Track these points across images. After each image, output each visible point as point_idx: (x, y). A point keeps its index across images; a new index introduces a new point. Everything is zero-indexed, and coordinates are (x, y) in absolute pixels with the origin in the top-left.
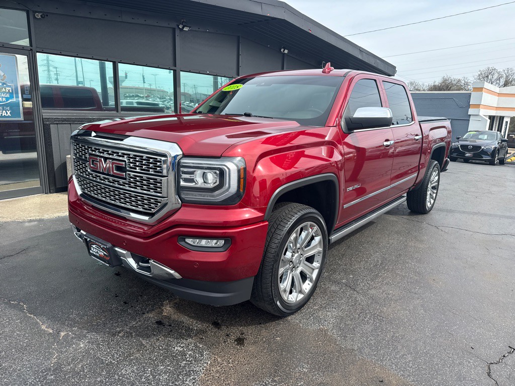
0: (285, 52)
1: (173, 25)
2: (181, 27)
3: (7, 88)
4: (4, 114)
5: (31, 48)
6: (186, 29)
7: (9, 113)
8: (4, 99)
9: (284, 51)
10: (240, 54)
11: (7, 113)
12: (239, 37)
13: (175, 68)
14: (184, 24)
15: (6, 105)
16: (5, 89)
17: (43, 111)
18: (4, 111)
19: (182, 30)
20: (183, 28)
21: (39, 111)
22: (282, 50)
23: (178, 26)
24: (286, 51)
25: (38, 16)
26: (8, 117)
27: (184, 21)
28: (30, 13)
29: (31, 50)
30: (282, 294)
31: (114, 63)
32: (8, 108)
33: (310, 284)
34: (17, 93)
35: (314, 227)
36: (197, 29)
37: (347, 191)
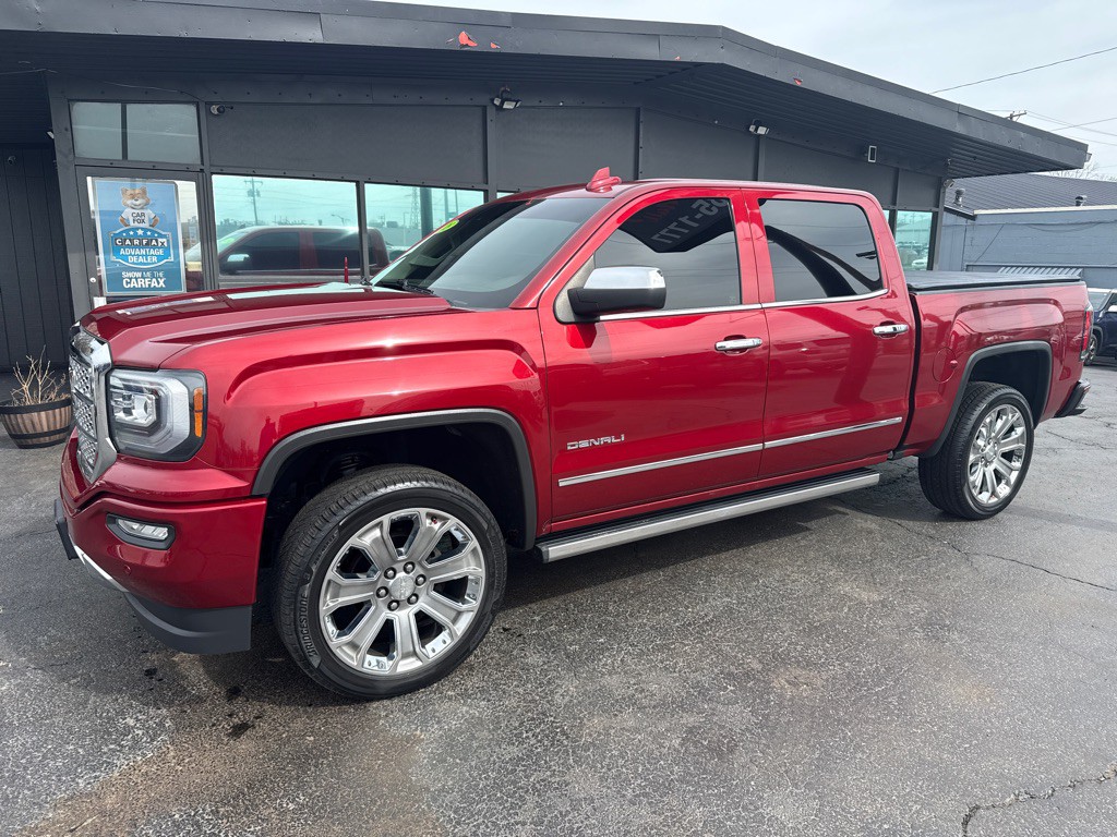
0: (759, 132)
1: (483, 99)
2: (497, 102)
3: (160, 240)
4: (154, 284)
5: (202, 167)
6: (507, 105)
7: (161, 282)
8: (155, 259)
9: (756, 130)
10: (641, 145)
11: (158, 283)
12: (638, 111)
13: (485, 187)
14: (505, 96)
15: (158, 269)
16: (157, 241)
17: (222, 277)
18: (154, 280)
19: (500, 108)
20: (502, 103)
21: (213, 277)
22: (752, 129)
23: (492, 100)
24: (762, 131)
25: (214, 109)
26: (161, 289)
27: (505, 91)
28: (202, 106)
29: (202, 170)
30: (338, 652)
31: (358, 183)
32: (161, 274)
33: (448, 641)
34: (176, 247)
35: (445, 520)
36: (536, 103)
37: (569, 448)
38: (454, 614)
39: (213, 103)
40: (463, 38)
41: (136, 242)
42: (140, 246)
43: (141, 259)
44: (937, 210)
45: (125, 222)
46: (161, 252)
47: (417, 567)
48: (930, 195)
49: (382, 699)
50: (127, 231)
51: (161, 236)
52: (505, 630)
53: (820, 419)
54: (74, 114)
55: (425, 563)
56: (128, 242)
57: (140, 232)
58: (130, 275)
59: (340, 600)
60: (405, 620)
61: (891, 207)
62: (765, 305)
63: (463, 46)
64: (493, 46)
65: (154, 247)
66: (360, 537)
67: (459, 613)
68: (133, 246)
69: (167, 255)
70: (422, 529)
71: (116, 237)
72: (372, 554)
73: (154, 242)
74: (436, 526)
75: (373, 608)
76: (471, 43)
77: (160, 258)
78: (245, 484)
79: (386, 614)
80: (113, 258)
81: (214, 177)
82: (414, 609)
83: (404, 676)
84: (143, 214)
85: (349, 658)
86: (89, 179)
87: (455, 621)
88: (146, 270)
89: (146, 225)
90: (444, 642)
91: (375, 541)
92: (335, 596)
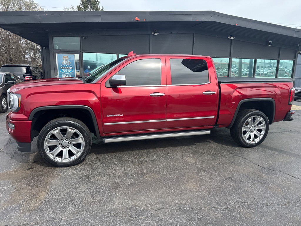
1: (150, 33)
2: (153, 33)
6: (155, 34)
8: (69, 72)
9: (230, 38)
10: (194, 43)
14: (155, 32)
18: (69, 76)
19: (154, 35)
20: (154, 34)
22: (229, 37)
24: (232, 38)
25: (83, 38)
27: (155, 30)
28: (81, 37)
29: (80, 52)
30: (49, 155)
31: (117, 54)
32: (71, 75)
33: (76, 157)
34: (74, 69)
35: (74, 130)
36: (164, 33)
37: (107, 116)
38: (77, 151)
39: (83, 36)
40: (137, 18)
41: (66, 68)
42: (66, 69)
43: (66, 72)
44: (295, 60)
45: (63, 63)
46: (71, 70)
47: (69, 140)
48: (293, 55)
49: (60, 167)
50: (64, 65)
51: (71, 67)
52: (98, 158)
53: (184, 115)
54: (54, 40)
55: (70, 139)
56: (64, 68)
57: (66, 66)
58: (64, 75)
59: (49, 144)
60: (66, 151)
61: (278, 59)
62: (167, 85)
63: (136, 20)
64: (144, 20)
65: (69, 69)
66: (53, 131)
67: (79, 151)
68: (65, 69)
69: (72, 71)
70: (68, 131)
71: (61, 67)
72: (57, 135)
73: (69, 68)
74: (72, 131)
75: (58, 147)
76: (138, 20)
77: (70, 72)
78: (27, 117)
79: (61, 149)
80: (61, 71)
81: (83, 53)
82: (68, 149)
83: (64, 163)
84: (67, 62)
85: (51, 157)
86: (56, 54)
87: (77, 153)
88: (67, 74)
89: (68, 64)
90: (75, 157)
91: (57, 133)
92: (48, 143)
